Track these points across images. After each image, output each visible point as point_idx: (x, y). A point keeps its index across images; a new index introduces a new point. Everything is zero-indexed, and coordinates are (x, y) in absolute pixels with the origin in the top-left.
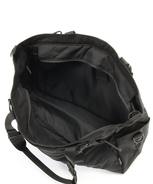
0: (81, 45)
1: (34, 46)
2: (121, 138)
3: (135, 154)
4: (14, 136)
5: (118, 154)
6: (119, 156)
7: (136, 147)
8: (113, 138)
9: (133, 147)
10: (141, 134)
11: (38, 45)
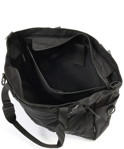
1: (28, 38)
2: (99, 109)
3: (106, 125)
6: (95, 125)
9: (106, 118)
10: (114, 107)
11: (31, 38)
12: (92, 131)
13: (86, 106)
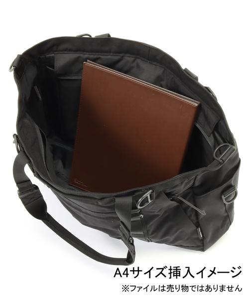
0: (121, 55)
1: (47, 56)
2: (202, 196)
4: (28, 192)
5: (198, 222)
6: (199, 225)
7: (226, 211)
8: (190, 195)
9: (222, 211)
10: (233, 187)
11: (53, 55)
12: (195, 236)
13: (174, 195)
